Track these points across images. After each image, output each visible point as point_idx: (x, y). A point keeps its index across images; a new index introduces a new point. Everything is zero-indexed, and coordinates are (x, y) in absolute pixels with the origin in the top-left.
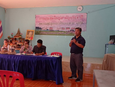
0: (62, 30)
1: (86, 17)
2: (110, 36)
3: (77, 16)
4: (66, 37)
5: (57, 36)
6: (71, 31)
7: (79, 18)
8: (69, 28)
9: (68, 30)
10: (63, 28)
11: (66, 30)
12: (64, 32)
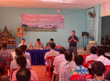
0: (46, 27)
1: (63, 17)
2: (82, 32)
3: (57, 16)
4: (49, 32)
5: (42, 32)
6: (53, 28)
7: (58, 18)
8: (52, 26)
9: (50, 28)
10: (47, 26)
11: (49, 27)
12: (48, 29)
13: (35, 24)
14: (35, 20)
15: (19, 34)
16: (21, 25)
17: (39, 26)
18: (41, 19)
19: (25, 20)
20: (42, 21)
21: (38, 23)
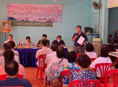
0: (39, 21)
1: (61, 8)
3: (53, 7)
4: (43, 28)
5: (34, 27)
6: (48, 22)
7: (55, 10)
8: (46, 19)
9: (45, 21)
10: (40, 19)
11: (43, 21)
12: (41, 23)
13: (25, 16)
14: (25, 11)
15: (4, 29)
16: (7, 18)
17: (31, 20)
18: (33, 11)
19: (12, 12)
20: (34, 12)
21: (29, 16)
